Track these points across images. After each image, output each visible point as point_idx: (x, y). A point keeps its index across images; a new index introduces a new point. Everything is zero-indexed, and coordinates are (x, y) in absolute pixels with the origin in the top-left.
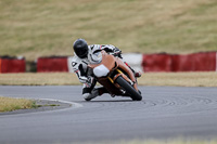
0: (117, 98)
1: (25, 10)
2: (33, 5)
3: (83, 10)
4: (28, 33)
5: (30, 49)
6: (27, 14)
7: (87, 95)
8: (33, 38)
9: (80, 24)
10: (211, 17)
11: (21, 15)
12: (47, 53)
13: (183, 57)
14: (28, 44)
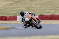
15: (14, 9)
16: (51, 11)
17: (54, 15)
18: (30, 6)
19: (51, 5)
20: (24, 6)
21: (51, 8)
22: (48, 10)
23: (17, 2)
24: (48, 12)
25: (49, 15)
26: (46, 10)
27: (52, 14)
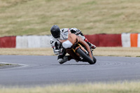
0: (80, 62)
7: (60, 59)
10: (9, 14)
15: (9, 21)
16: (97, 24)
17: (105, 34)
18: (48, 14)
19: (97, 11)
20: (33, 13)
21: (98, 18)
22: (91, 22)
23: (16, 4)
24: (89, 28)
25: (93, 34)
26: (85, 22)
27: (98, 33)
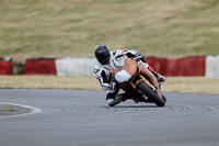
1: (14, 11)
2: (22, 6)
3: (72, 11)
4: (17, 34)
5: (18, 50)
6: (17, 14)
7: (111, 100)
8: (21, 39)
9: (69, 26)
11: (11, 15)
12: (34, 55)
13: (172, 61)
14: (16, 45)
